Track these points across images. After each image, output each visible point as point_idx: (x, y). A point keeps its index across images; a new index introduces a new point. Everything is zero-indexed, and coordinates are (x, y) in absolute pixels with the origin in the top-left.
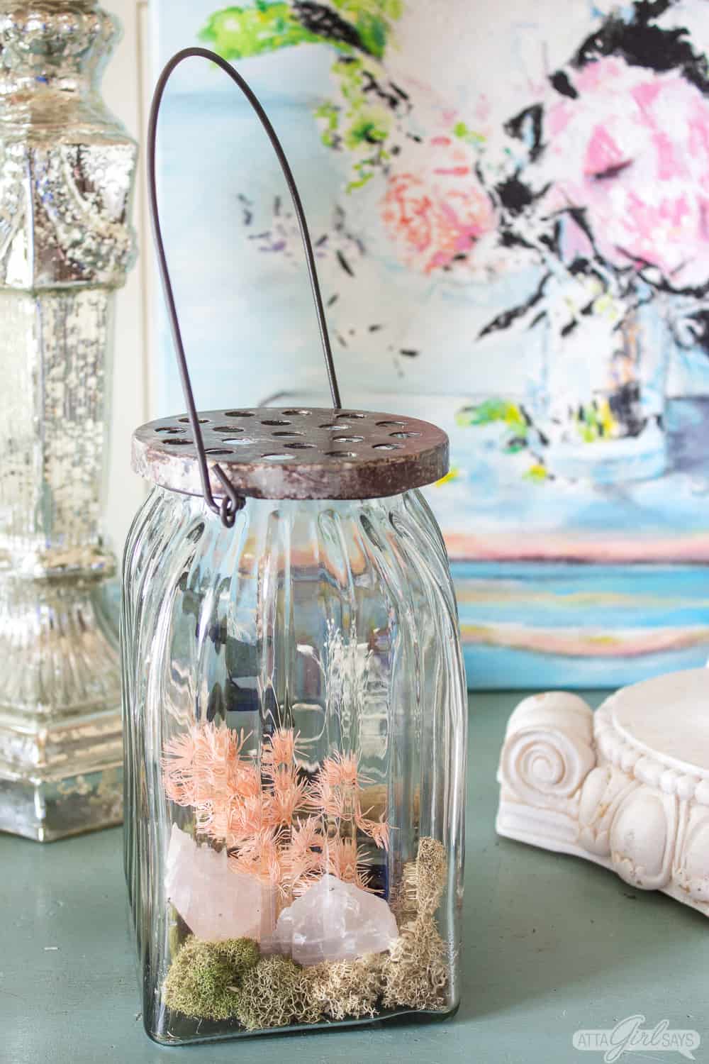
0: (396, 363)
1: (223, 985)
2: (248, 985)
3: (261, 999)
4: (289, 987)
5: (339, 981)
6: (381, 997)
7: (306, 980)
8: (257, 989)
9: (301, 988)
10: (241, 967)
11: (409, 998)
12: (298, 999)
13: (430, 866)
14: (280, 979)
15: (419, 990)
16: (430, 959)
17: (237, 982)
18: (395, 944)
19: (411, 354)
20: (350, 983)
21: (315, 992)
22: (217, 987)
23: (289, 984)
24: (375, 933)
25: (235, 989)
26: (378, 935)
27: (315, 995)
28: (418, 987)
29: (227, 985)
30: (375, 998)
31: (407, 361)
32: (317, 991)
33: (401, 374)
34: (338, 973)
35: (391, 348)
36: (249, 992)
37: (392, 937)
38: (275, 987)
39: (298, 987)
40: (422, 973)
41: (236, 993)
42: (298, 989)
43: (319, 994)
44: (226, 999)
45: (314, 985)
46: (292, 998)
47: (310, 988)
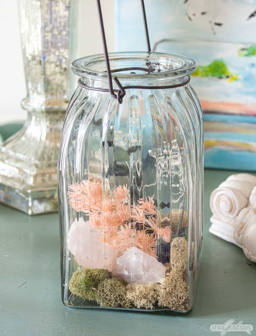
0: (213, 29)
1: (89, 286)
2: (100, 288)
3: (105, 295)
4: (117, 292)
5: (138, 292)
6: (157, 302)
7: (124, 290)
8: (103, 290)
9: (121, 292)
10: (99, 280)
11: (168, 304)
12: (121, 297)
13: (177, 250)
14: (114, 288)
15: (172, 301)
16: (177, 289)
17: (96, 286)
18: (162, 280)
19: (219, 25)
20: (143, 293)
21: (127, 295)
22: (87, 287)
23: (117, 290)
24: (154, 275)
25: (94, 289)
26: (155, 275)
27: (127, 296)
28: (172, 300)
29: (91, 287)
30: (154, 301)
31: (217, 27)
32: (128, 295)
33: (215, 34)
34: (139, 288)
35: (210, 22)
36: (100, 291)
37: (161, 277)
38: (111, 290)
39: (120, 292)
40: (174, 295)
41: (95, 291)
42: (121, 293)
43: (129, 296)
44: (91, 292)
45: (127, 292)
46: (118, 296)
47: (126, 294)
